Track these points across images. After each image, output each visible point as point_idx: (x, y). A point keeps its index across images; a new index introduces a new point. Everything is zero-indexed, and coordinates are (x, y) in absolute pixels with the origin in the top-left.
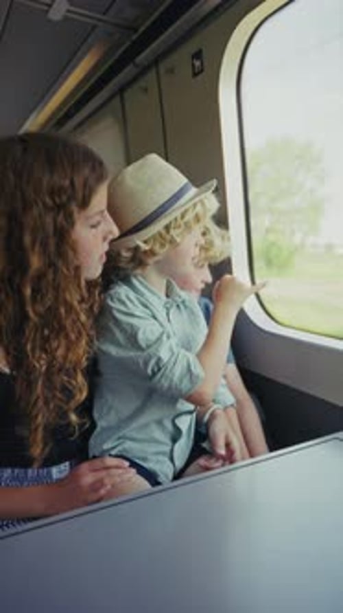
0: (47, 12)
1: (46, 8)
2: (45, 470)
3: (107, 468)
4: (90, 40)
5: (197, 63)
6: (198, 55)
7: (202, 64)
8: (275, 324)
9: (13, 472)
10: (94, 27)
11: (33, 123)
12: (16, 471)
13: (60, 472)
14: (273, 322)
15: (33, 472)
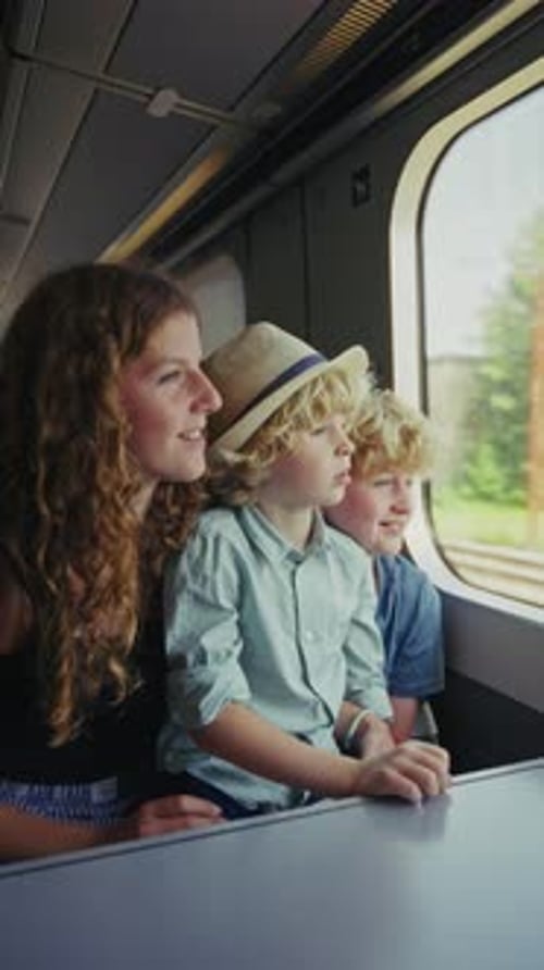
0: (146, 105)
1: (144, 99)
2: (81, 789)
3: (184, 814)
4: (203, 147)
5: (361, 187)
6: (363, 175)
7: (368, 187)
8: (459, 583)
9: (31, 789)
10: (213, 128)
11: (116, 252)
12: (36, 788)
13: (104, 792)
14: (455, 579)
15: (62, 792)
